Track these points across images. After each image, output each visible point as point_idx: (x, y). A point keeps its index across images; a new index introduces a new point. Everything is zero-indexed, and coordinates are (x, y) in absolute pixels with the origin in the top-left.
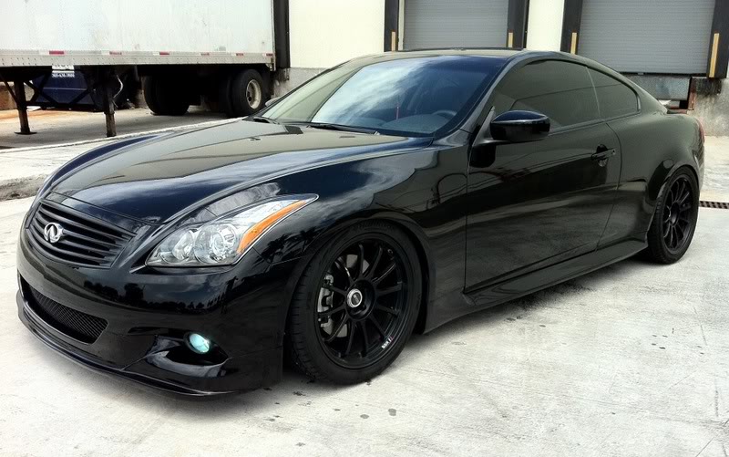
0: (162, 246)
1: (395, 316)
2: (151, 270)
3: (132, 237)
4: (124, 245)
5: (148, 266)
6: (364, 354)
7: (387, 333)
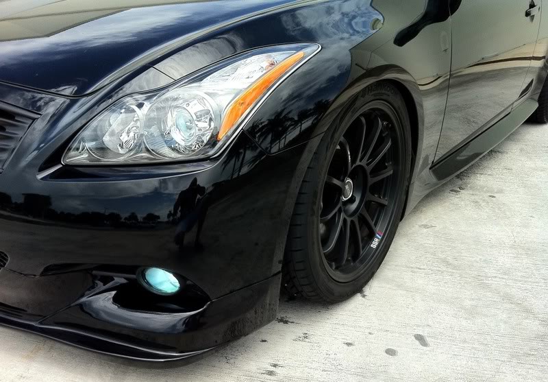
0: (86, 133)
1: (383, 206)
2: (72, 172)
3: (34, 120)
4: (20, 133)
5: (66, 166)
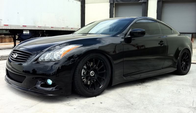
0: (42, 57)
1: (104, 79)
3: (34, 55)
5: (38, 62)
6: (95, 89)
7: (101, 84)
